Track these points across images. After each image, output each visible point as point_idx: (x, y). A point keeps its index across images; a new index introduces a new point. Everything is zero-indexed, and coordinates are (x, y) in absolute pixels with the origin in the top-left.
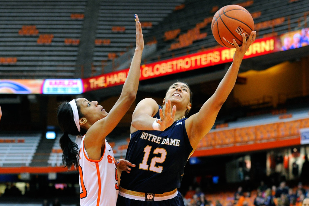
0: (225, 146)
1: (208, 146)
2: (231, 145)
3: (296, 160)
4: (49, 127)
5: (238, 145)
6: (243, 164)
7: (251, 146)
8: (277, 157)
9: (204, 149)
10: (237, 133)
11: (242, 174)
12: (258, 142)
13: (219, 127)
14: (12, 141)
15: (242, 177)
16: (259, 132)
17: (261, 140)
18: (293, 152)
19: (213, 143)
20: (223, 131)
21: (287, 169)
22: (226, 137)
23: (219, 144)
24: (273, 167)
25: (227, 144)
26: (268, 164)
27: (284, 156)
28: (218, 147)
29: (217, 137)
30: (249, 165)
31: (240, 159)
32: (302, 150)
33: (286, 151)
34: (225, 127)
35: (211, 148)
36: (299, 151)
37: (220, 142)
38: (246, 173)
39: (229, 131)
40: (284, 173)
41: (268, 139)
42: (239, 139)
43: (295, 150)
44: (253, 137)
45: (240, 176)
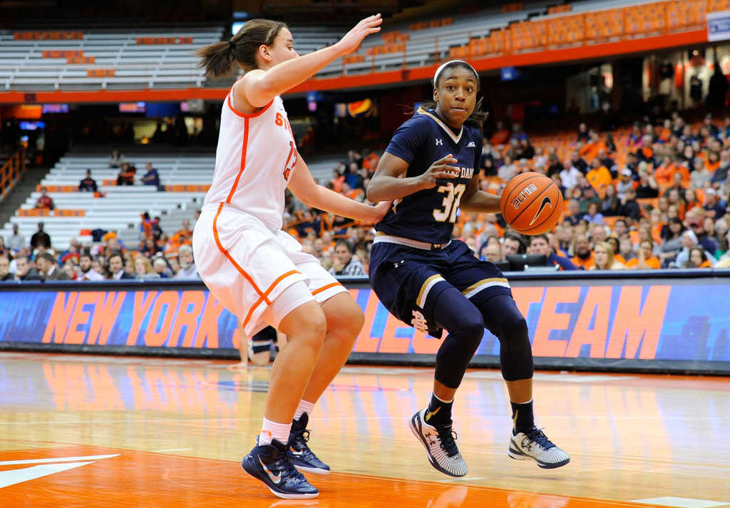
0: (567, 47)
1: (534, 47)
2: (579, 44)
3: (698, 73)
4: (237, 15)
5: (591, 43)
6: (598, 80)
7: (615, 44)
8: (662, 66)
9: (525, 52)
10: (589, 22)
11: (596, 97)
12: (629, 38)
13: (555, 12)
14: (170, 41)
15: (596, 104)
16: (629, 20)
17: (633, 34)
18: (691, 57)
19: (544, 41)
20: (561, 19)
21: (681, 88)
22: (569, 30)
23: (554, 43)
24: (655, 84)
25: (571, 43)
26: (646, 78)
27: (677, 64)
28: (553, 48)
29: (552, 31)
30: (609, 82)
31: (594, 71)
32: (709, 53)
33: (679, 55)
34: (565, 10)
35: (539, 50)
36: (703, 55)
37: (557, 39)
38: (604, 97)
39: (572, 17)
40: (675, 96)
41: (646, 32)
42: (593, 33)
43: (696, 53)
44: (619, 29)
45: (592, 101)
